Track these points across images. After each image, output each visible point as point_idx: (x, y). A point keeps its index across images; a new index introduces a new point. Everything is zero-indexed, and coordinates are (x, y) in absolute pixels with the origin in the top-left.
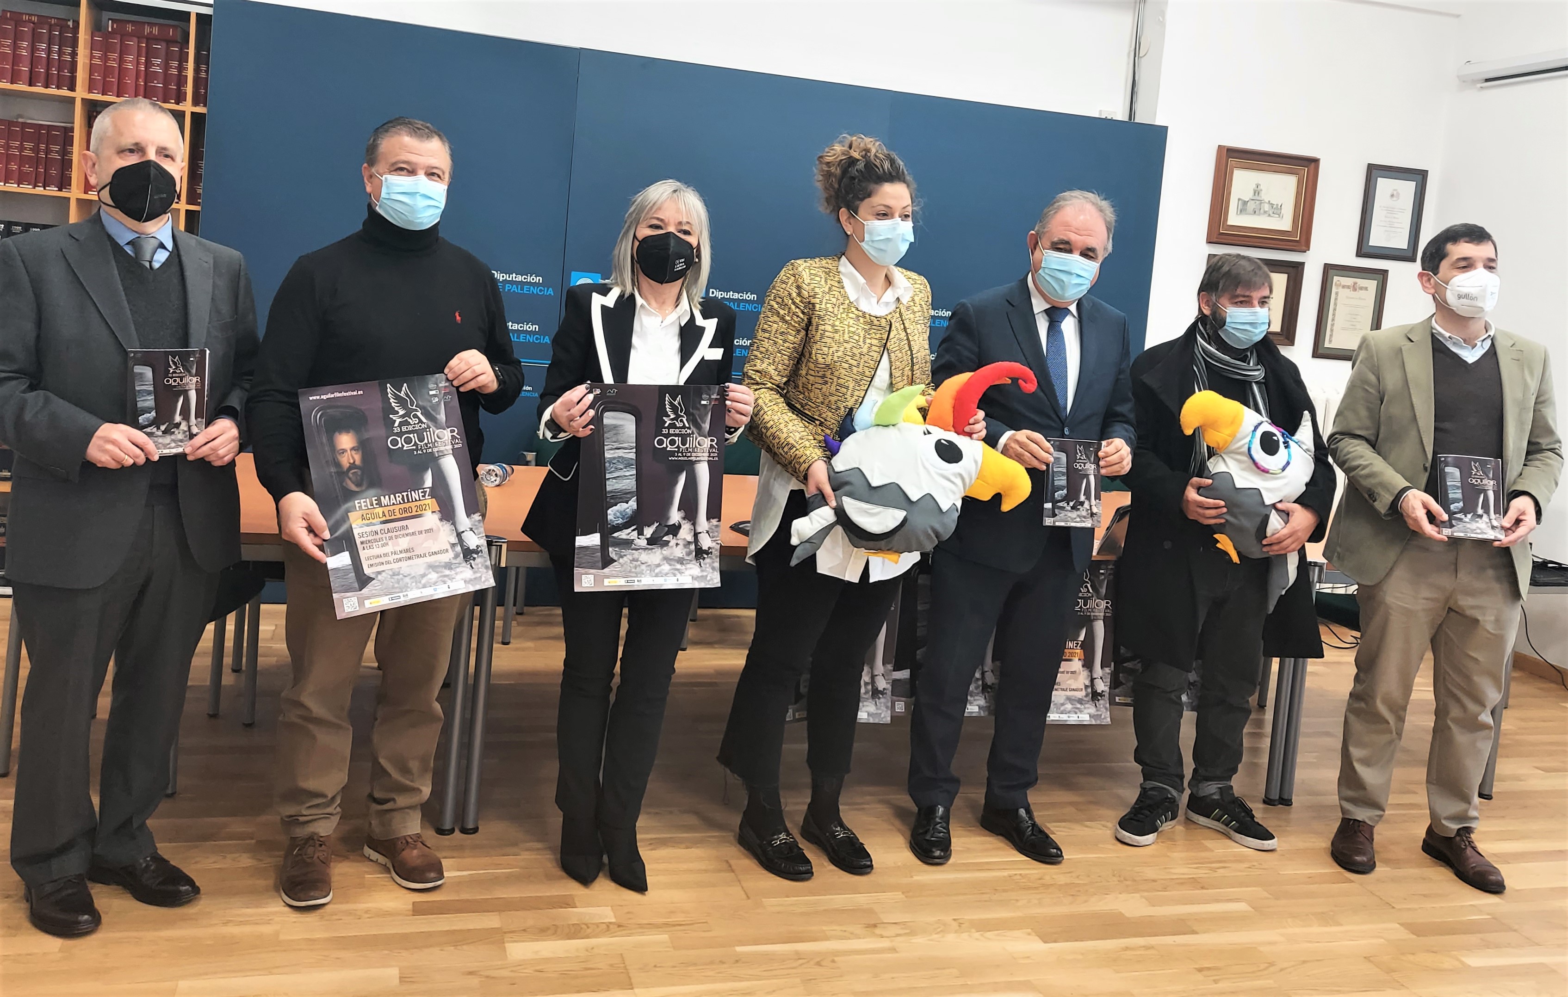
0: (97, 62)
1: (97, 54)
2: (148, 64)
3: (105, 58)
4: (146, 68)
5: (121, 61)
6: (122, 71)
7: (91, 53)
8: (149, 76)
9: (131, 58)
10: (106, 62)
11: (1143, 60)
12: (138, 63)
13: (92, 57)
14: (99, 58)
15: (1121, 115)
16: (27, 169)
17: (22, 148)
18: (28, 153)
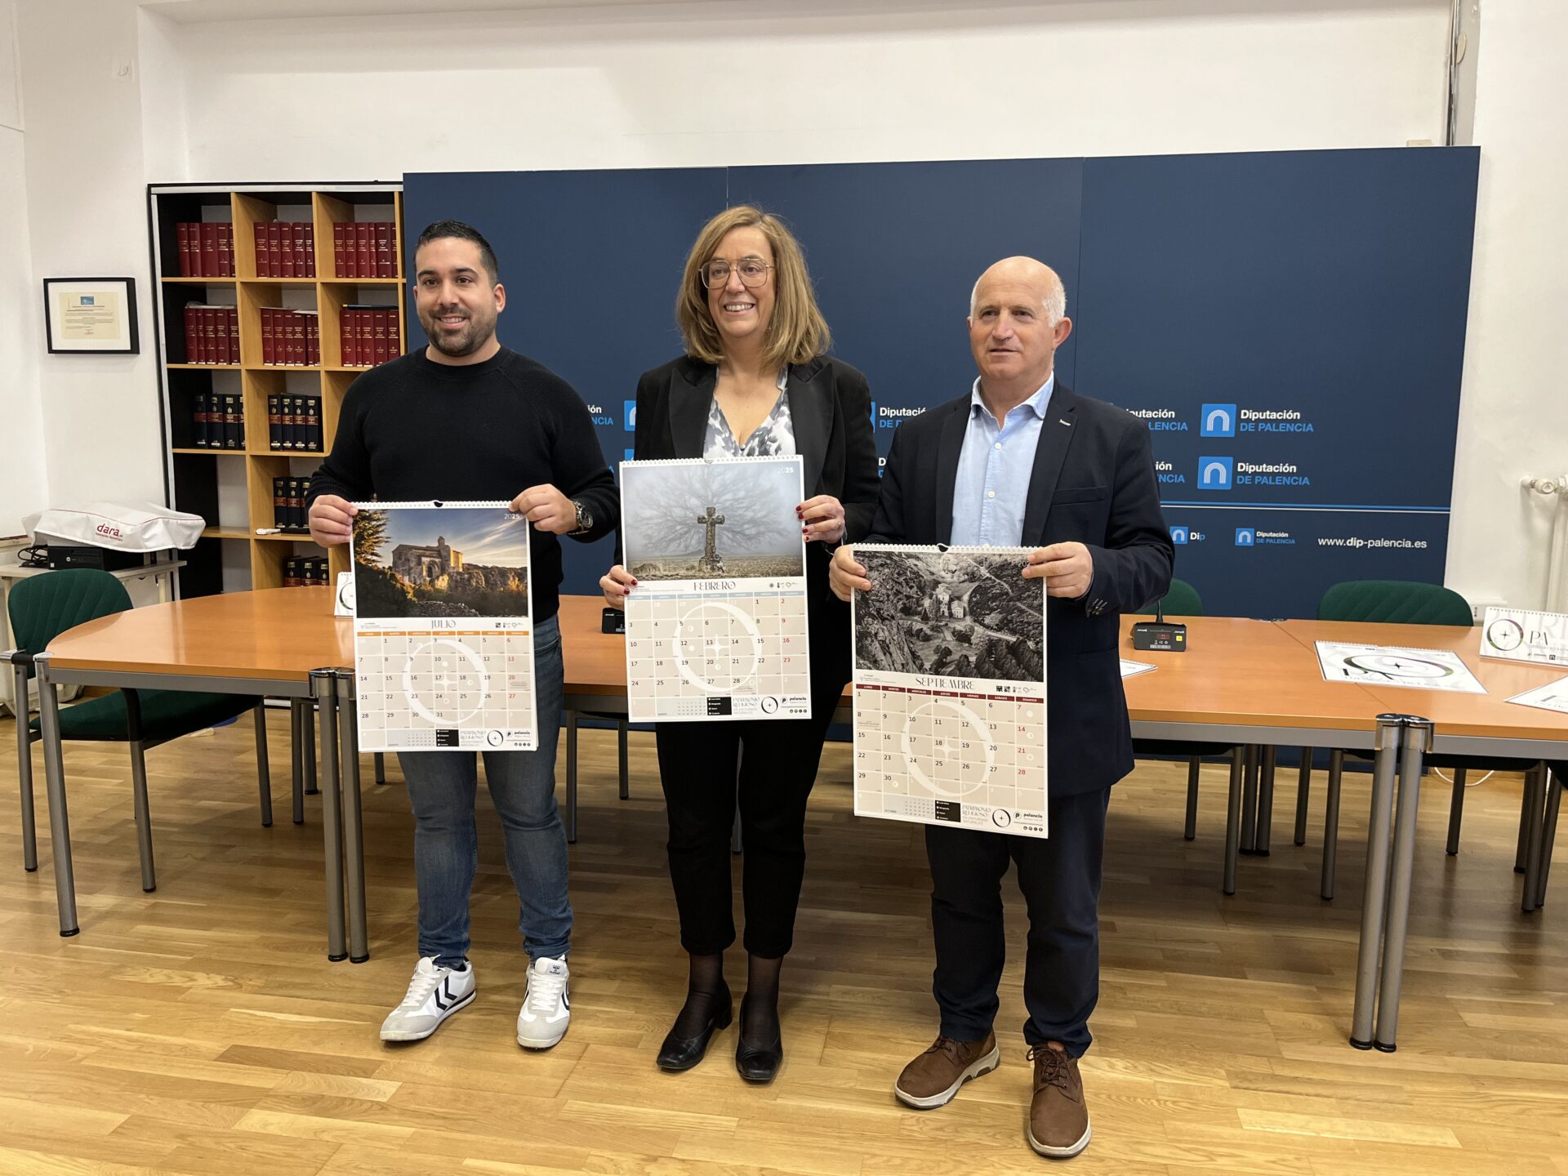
0: (340, 249)
1: (339, 242)
2: (377, 245)
3: (345, 246)
4: (377, 249)
5: (357, 246)
6: (358, 254)
7: (335, 242)
8: (379, 256)
9: (363, 242)
10: (346, 249)
11: (1462, 68)
12: (370, 246)
13: (336, 246)
14: (341, 246)
15: (1437, 140)
16: (299, 350)
17: (294, 333)
18: (299, 336)
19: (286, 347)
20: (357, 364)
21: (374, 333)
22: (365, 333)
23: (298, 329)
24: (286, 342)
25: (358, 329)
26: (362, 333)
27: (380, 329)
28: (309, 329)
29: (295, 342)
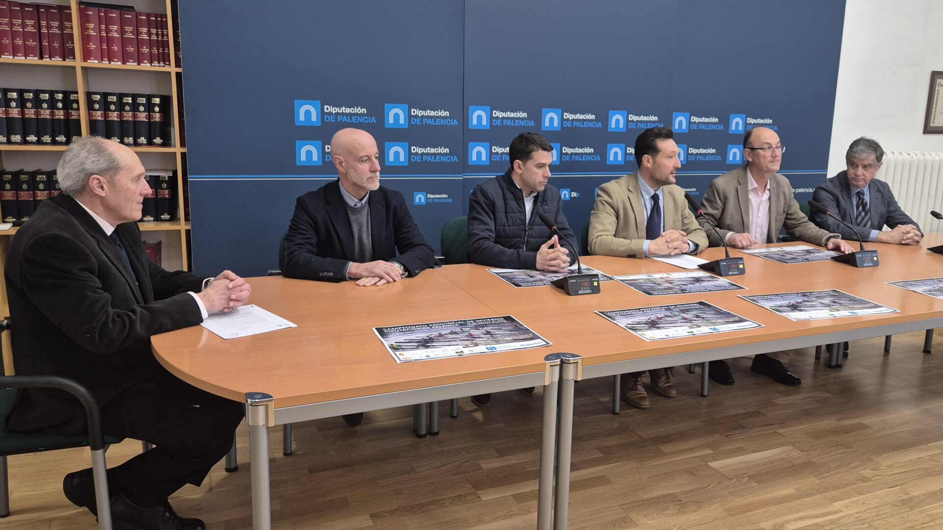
16: (31, 43)
17: (24, 25)
18: (29, 29)
19: (13, 39)
20: (102, 60)
21: (122, 32)
22: (111, 31)
23: (29, 22)
24: (14, 35)
25: (103, 27)
26: (108, 31)
27: (129, 29)
28: (44, 23)
29: (25, 36)
